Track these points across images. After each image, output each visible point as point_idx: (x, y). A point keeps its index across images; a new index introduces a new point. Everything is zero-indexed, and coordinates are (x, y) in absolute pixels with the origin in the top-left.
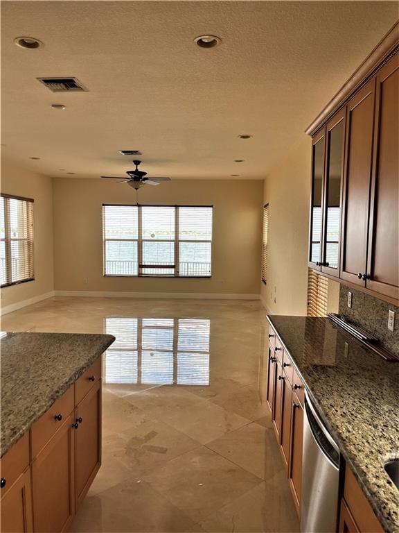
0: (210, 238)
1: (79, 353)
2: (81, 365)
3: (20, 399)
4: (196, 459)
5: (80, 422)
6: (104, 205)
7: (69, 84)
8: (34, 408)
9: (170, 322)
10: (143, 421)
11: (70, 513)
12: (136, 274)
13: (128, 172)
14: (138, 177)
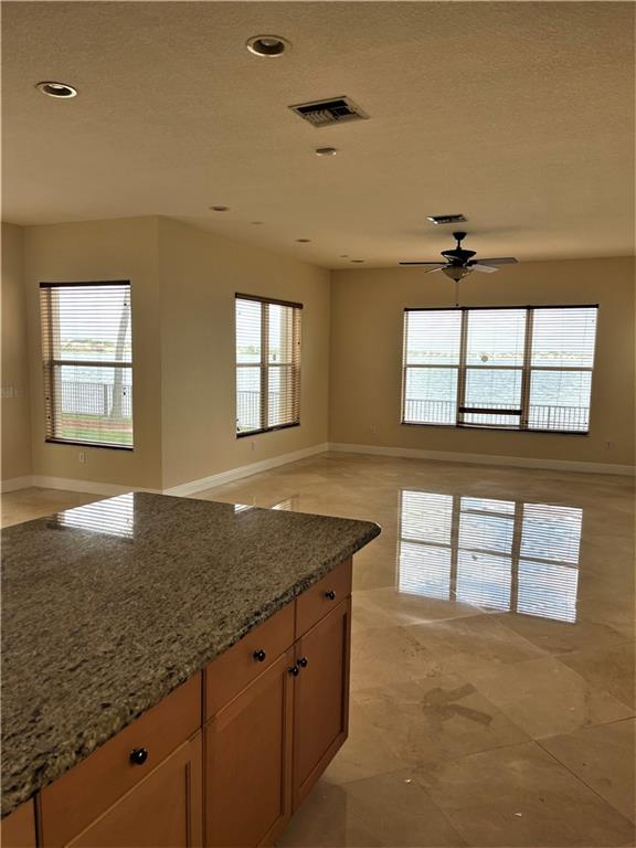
0: (590, 363)
1: (314, 550)
2: (309, 572)
3: (200, 617)
4: (516, 764)
5: (304, 665)
6: (407, 310)
7: (338, 109)
8: (213, 637)
9: (510, 507)
10: (432, 673)
11: (282, 812)
12: (453, 422)
13: (443, 253)
14: (460, 260)
